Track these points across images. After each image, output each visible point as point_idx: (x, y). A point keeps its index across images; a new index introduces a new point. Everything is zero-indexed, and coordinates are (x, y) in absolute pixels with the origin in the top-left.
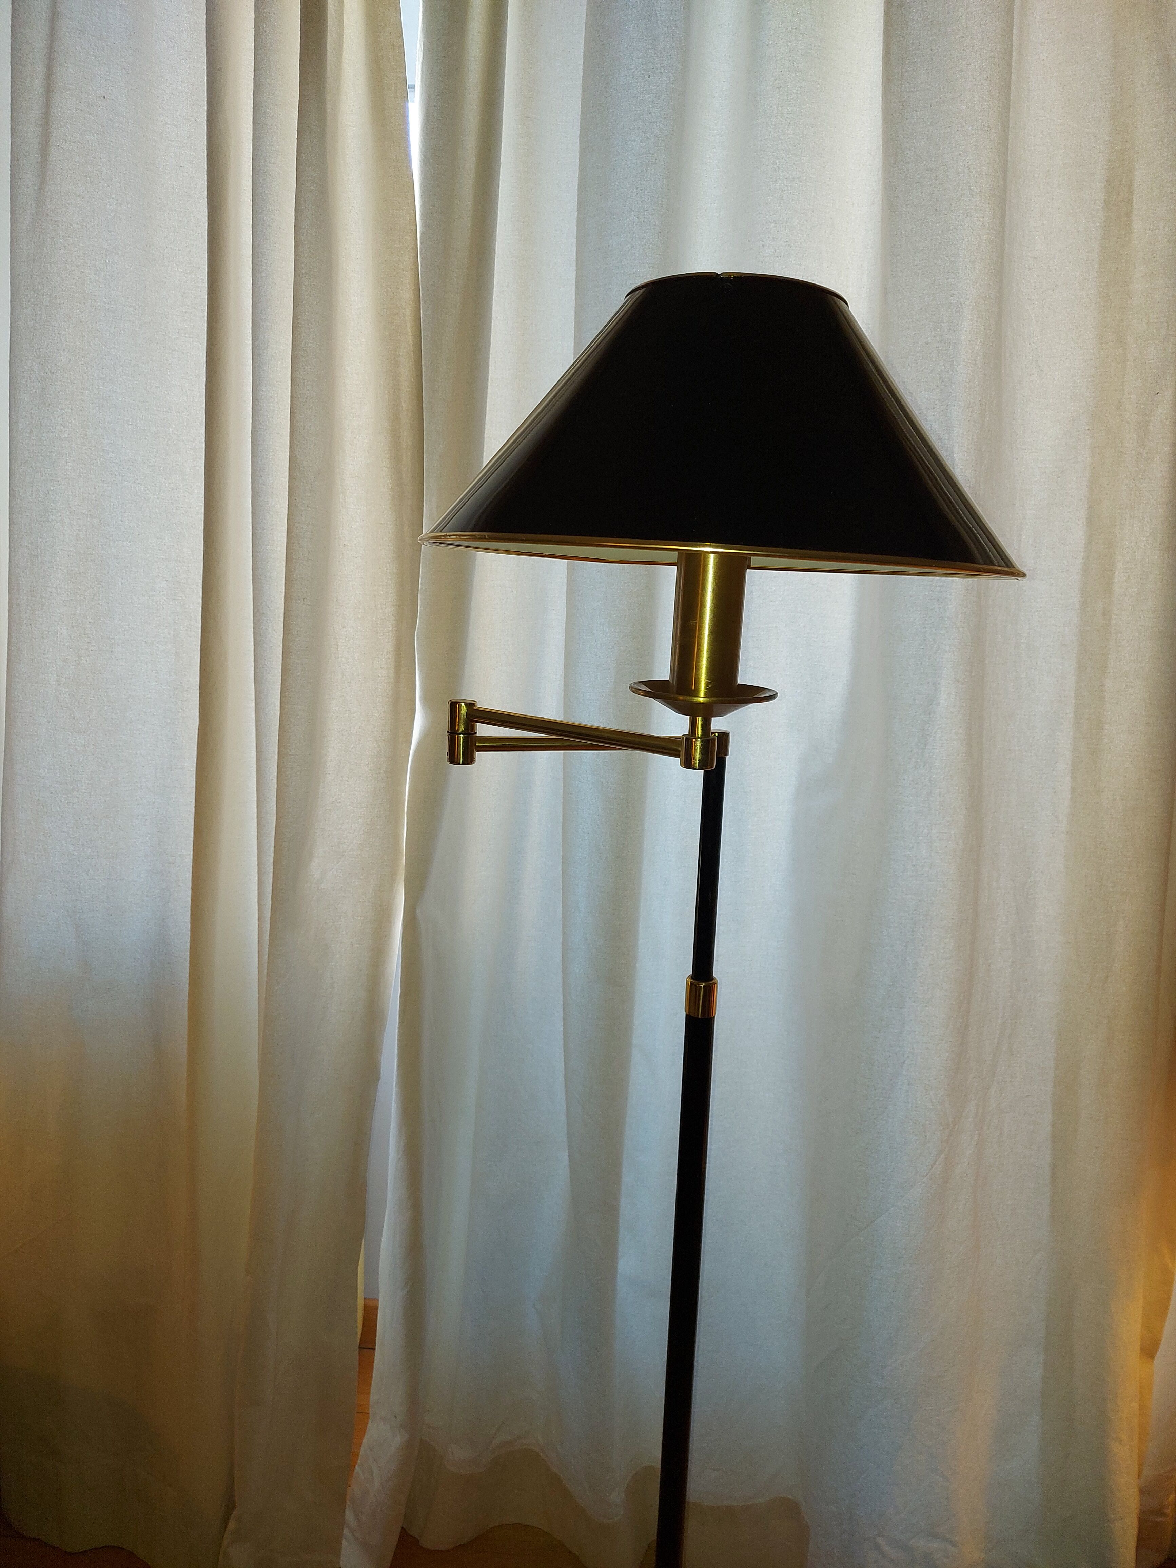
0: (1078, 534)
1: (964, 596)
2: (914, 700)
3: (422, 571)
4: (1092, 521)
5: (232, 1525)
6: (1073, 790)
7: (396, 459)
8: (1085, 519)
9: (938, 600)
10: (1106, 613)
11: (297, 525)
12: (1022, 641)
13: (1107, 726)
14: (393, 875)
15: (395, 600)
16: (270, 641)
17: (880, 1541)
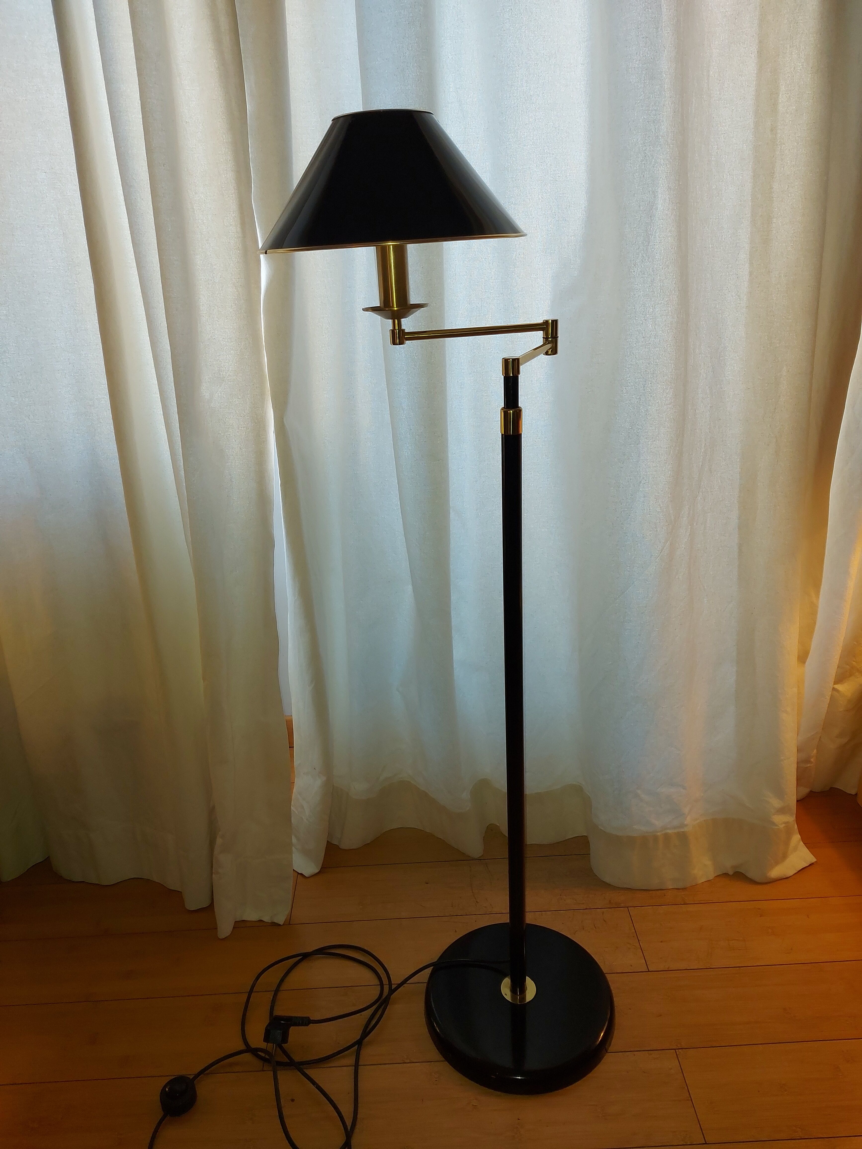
0: (751, 67)
1: (673, 117)
2: (639, 206)
3: (250, 142)
4: (761, 53)
5: (219, 841)
6: (751, 273)
7: (218, 42)
8: (756, 52)
9: (654, 122)
10: (773, 129)
11: (149, 100)
12: (713, 159)
13: (775, 220)
14: (262, 394)
15: (233, 166)
16: (140, 209)
17: (639, 792)
